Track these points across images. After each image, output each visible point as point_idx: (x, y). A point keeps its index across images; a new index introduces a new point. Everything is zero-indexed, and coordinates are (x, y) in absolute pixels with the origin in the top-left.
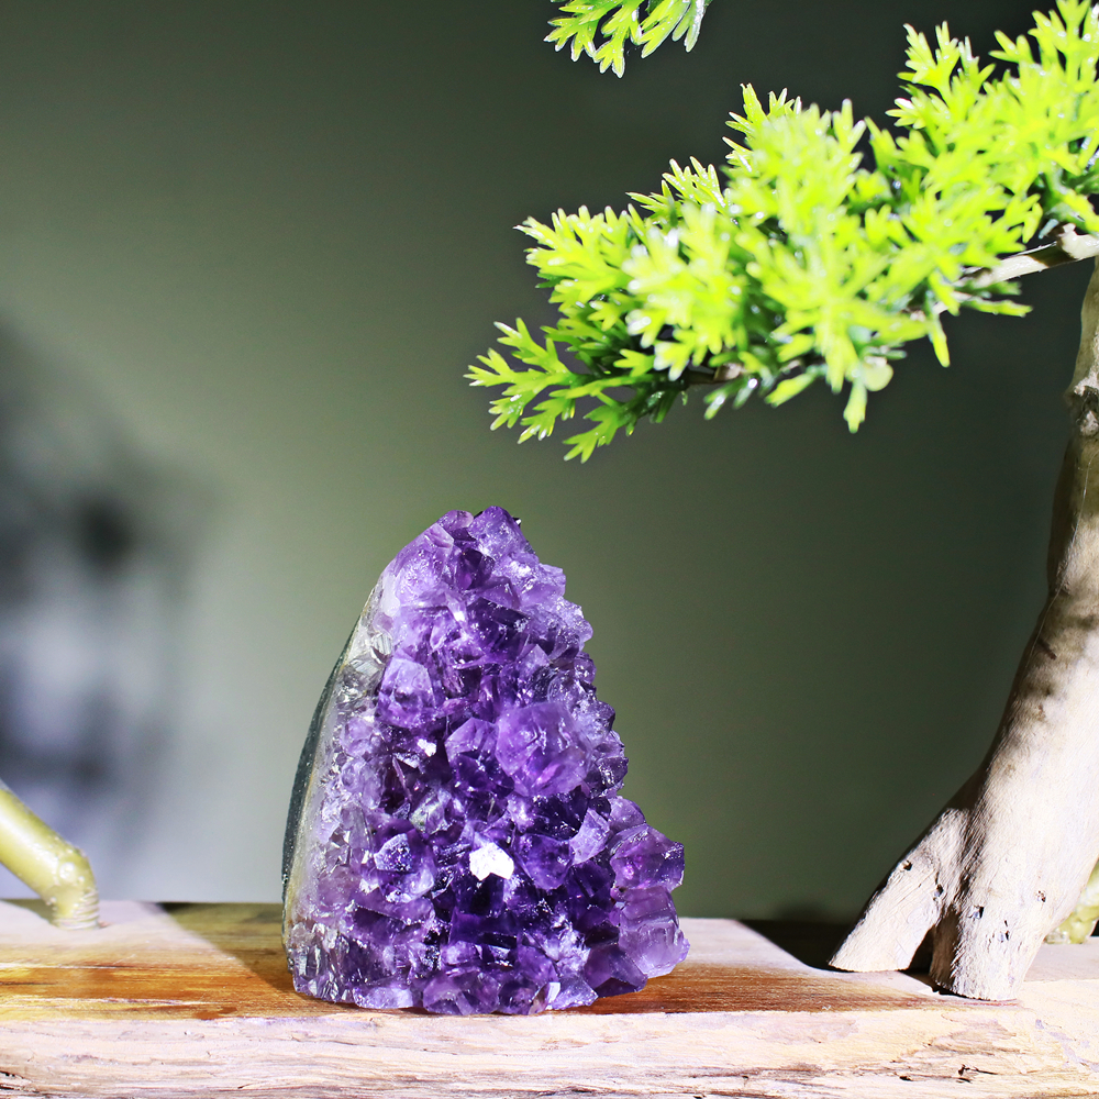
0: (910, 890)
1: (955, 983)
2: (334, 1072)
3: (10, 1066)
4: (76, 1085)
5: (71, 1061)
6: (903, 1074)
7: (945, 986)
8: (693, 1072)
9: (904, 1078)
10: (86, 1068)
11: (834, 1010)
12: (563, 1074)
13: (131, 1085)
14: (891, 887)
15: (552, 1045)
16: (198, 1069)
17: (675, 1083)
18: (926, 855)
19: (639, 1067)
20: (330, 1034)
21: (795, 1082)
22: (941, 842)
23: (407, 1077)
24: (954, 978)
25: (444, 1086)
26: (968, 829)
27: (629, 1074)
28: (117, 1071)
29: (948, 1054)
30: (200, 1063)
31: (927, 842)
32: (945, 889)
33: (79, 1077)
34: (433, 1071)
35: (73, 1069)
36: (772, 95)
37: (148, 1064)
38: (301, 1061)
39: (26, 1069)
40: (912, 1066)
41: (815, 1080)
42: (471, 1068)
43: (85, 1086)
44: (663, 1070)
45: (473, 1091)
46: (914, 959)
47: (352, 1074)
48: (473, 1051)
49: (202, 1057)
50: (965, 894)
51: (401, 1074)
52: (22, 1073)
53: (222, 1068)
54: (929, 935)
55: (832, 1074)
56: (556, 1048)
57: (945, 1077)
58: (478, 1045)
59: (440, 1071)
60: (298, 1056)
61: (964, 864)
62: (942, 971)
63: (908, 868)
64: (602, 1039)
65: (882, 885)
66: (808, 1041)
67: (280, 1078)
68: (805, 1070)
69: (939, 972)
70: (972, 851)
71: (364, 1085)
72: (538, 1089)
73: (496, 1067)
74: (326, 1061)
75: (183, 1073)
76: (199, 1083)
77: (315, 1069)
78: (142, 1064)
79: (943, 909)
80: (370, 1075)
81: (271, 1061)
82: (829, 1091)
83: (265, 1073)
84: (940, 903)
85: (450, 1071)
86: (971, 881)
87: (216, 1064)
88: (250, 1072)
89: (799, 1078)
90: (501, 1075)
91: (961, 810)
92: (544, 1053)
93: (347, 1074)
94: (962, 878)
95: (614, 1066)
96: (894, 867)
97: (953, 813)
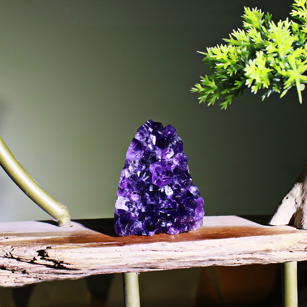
0: (288, 204)
1: (303, 226)
2: (151, 258)
3: (70, 262)
4: (86, 266)
5: (86, 259)
6: (291, 250)
7: (300, 227)
8: (241, 253)
9: (291, 252)
10: (90, 261)
11: (276, 235)
12: (208, 255)
13: (99, 265)
14: (283, 204)
15: (207, 248)
16: (118, 260)
17: (235, 256)
18: (292, 195)
19: (228, 252)
20: (152, 248)
21: (264, 254)
22: (295, 191)
23: (170, 258)
24: (302, 225)
25: (178, 260)
26: (303, 187)
27: (225, 254)
28: (97, 261)
29: (303, 244)
30: (118, 258)
31: (292, 192)
32: (298, 203)
33: (87, 264)
34: (177, 257)
35: (86, 262)
36: (253, 9)
37: (105, 259)
38: (143, 256)
39: (74, 262)
40: (294, 248)
41: (269, 253)
42: (186, 255)
43: (88, 266)
44: (233, 253)
45: (185, 262)
46: (290, 221)
47: (156, 259)
48: (188, 250)
49: (119, 256)
50: (304, 204)
51: (168, 258)
52: (73, 264)
53: (124, 259)
54: (293, 215)
55: (274, 251)
56: (208, 248)
57: (301, 251)
58: (189, 249)
59: (178, 256)
60: (142, 255)
61: (303, 196)
62: (299, 224)
63: (287, 198)
64: (220, 245)
65: (280, 203)
66: (270, 243)
67: (137, 261)
68: (268, 251)
69: (298, 224)
70: (304, 193)
71: (158, 261)
72: (201, 260)
73: (193, 254)
74: (149, 256)
75: (114, 261)
76: (117, 264)
77: (146, 258)
78: (104, 259)
79: (297, 208)
80: (160, 259)
81: (135, 256)
82: (272, 256)
83: (134, 260)
84: (296, 207)
85: (181, 256)
86: (305, 200)
87: (122, 258)
88: (130, 260)
89: (265, 253)
90: (193, 257)
91: (300, 183)
92: (205, 250)
93: (154, 259)
94: (302, 200)
95: (222, 252)
96: (283, 198)
97: (298, 184)
